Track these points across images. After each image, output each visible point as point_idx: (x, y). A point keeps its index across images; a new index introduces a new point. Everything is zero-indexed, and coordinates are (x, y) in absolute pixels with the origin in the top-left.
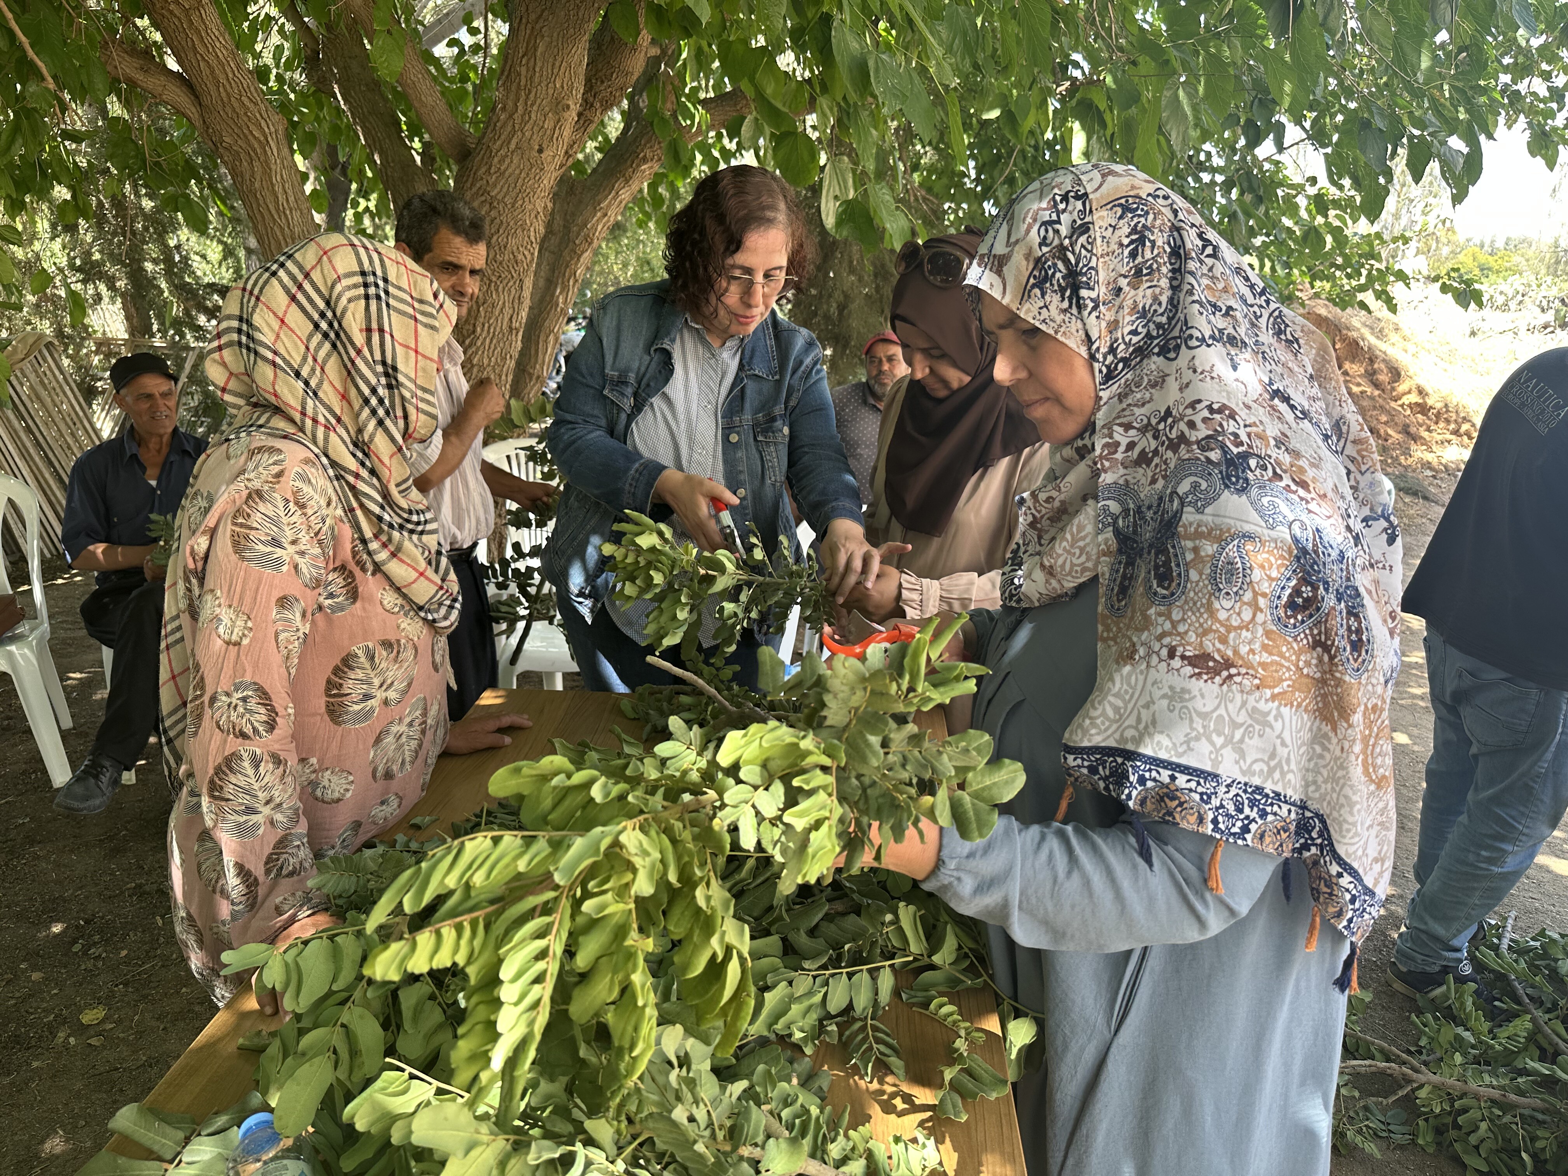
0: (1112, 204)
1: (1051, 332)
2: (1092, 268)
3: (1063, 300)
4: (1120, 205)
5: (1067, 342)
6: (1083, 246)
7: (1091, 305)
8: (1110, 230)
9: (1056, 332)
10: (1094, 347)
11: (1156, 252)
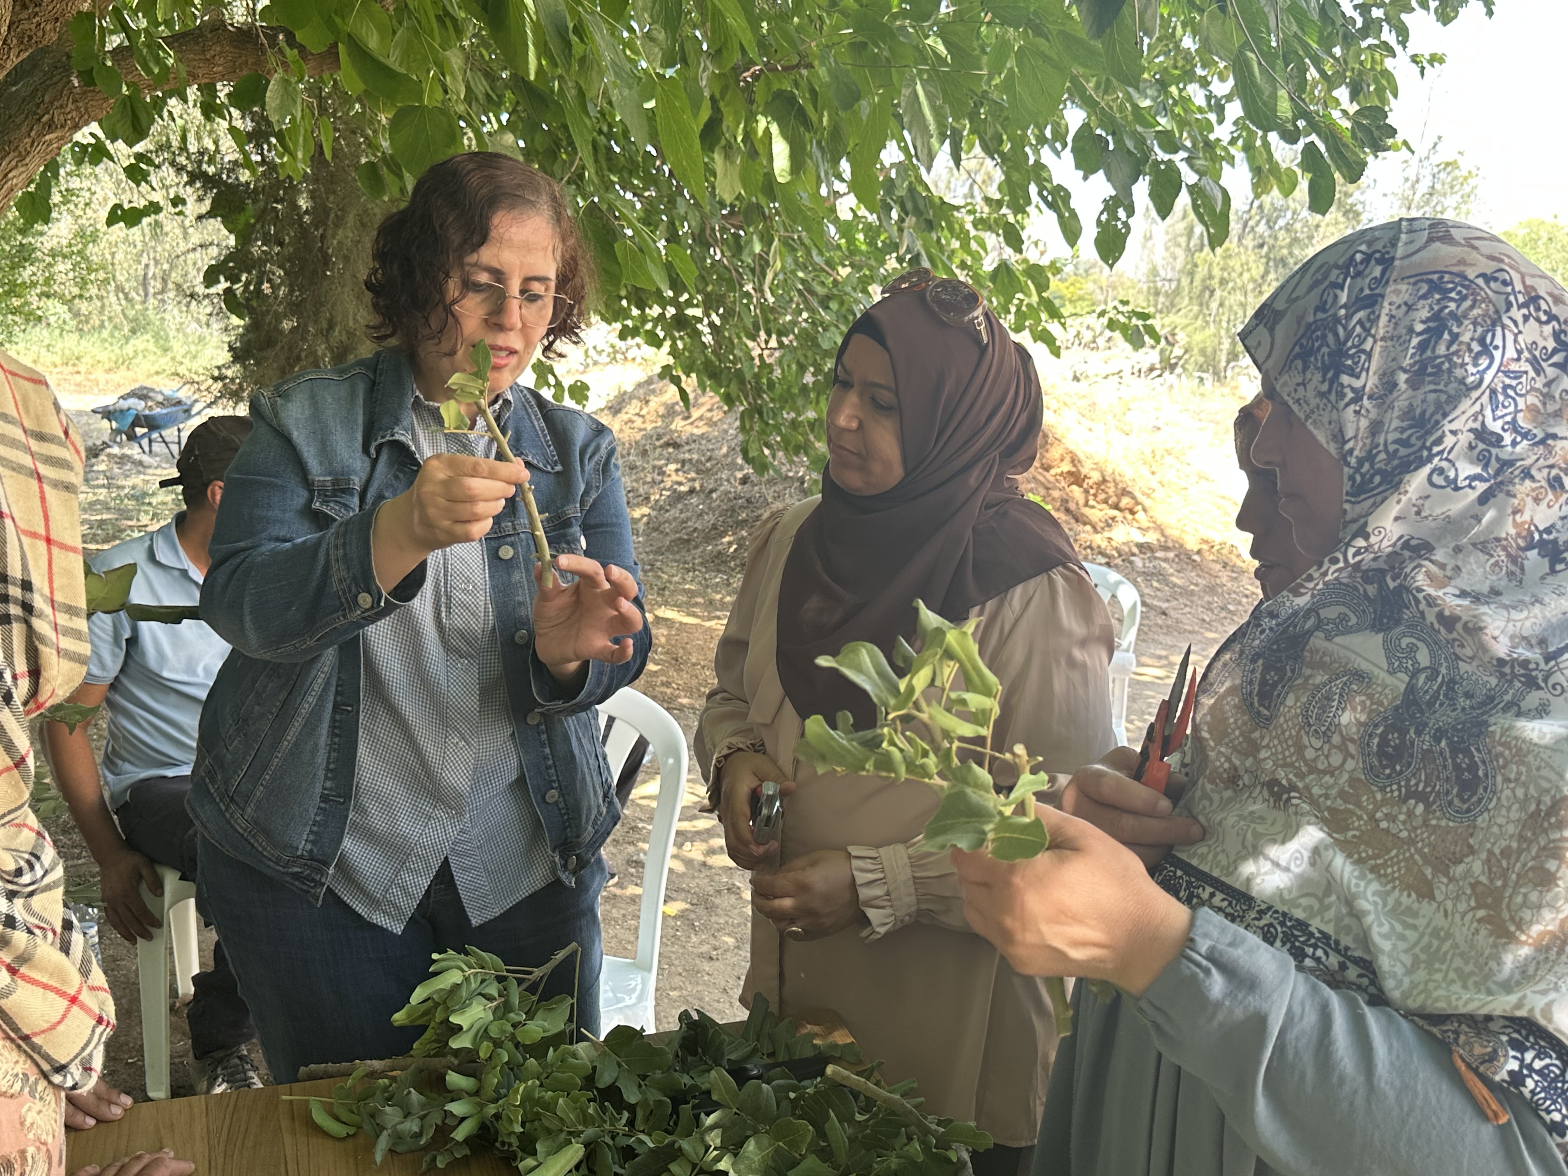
0: (1418, 278)
1: (1302, 416)
2: (1364, 351)
3: (1323, 382)
4: (1430, 282)
5: (1315, 432)
6: (1360, 322)
7: (1350, 395)
8: (1404, 308)
9: (1307, 417)
10: (1348, 446)
11: (1454, 348)
